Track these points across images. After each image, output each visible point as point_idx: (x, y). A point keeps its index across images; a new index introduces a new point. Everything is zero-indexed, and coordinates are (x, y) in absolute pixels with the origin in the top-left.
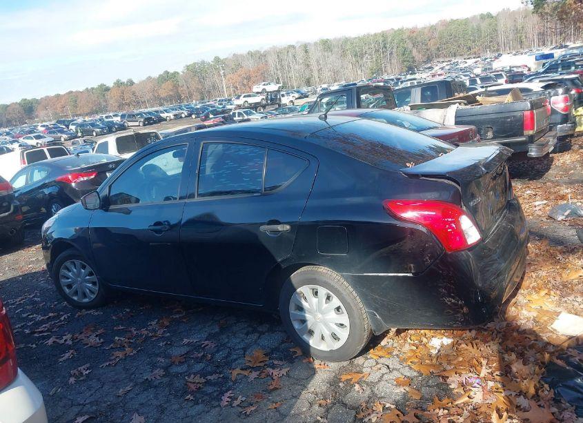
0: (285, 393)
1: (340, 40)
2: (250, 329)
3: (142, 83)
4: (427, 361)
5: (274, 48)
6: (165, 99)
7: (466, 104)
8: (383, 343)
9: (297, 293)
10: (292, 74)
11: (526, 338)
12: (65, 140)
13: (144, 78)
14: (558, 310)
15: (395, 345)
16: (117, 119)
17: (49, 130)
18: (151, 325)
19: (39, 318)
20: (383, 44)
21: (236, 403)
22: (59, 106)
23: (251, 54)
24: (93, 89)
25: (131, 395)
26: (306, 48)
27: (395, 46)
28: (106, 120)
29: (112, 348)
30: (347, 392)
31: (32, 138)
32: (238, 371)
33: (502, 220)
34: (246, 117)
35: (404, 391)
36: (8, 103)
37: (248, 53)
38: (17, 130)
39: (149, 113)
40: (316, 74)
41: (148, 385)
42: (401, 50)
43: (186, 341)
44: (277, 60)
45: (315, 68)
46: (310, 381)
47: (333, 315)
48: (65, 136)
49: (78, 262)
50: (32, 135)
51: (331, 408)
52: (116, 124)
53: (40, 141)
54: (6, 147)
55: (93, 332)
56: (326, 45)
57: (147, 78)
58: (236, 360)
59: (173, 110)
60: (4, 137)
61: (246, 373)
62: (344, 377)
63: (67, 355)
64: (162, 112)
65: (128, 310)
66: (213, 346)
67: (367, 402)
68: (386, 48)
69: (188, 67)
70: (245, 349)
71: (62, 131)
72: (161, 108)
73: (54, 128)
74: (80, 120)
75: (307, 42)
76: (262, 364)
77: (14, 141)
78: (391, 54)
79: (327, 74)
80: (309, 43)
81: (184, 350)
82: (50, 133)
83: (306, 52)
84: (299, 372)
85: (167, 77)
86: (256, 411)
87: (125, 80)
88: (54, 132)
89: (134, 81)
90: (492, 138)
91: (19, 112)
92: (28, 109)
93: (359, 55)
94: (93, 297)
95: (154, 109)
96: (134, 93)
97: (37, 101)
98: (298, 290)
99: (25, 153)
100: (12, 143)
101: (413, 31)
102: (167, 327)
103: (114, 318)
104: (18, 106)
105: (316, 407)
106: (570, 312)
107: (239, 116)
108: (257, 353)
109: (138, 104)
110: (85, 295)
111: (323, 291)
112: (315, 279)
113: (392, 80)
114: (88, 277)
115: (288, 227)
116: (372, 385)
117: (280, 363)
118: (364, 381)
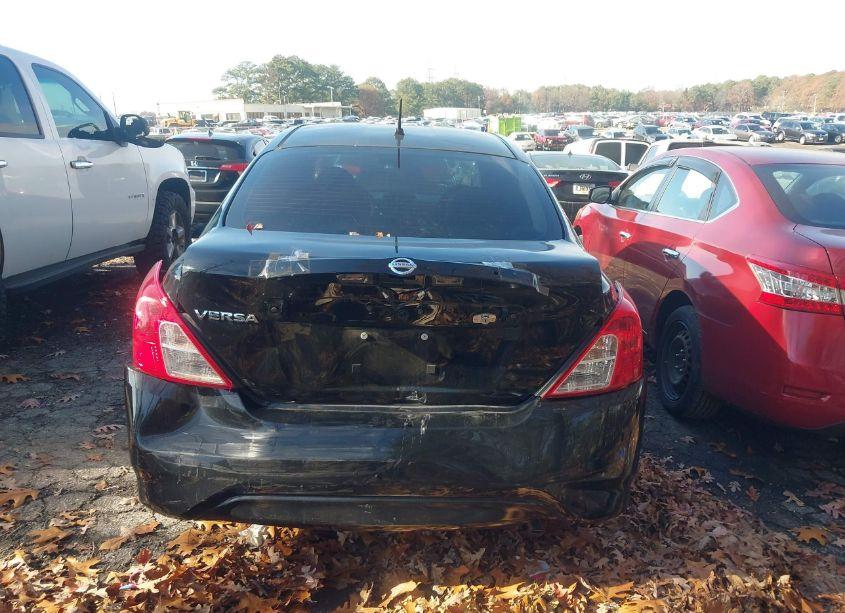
17: (742, 124)
31: (708, 132)
48: (755, 136)
71: (757, 129)
73: (753, 122)
77: (684, 131)
82: (740, 128)
88: (745, 128)
99: (598, 142)
100: (681, 132)
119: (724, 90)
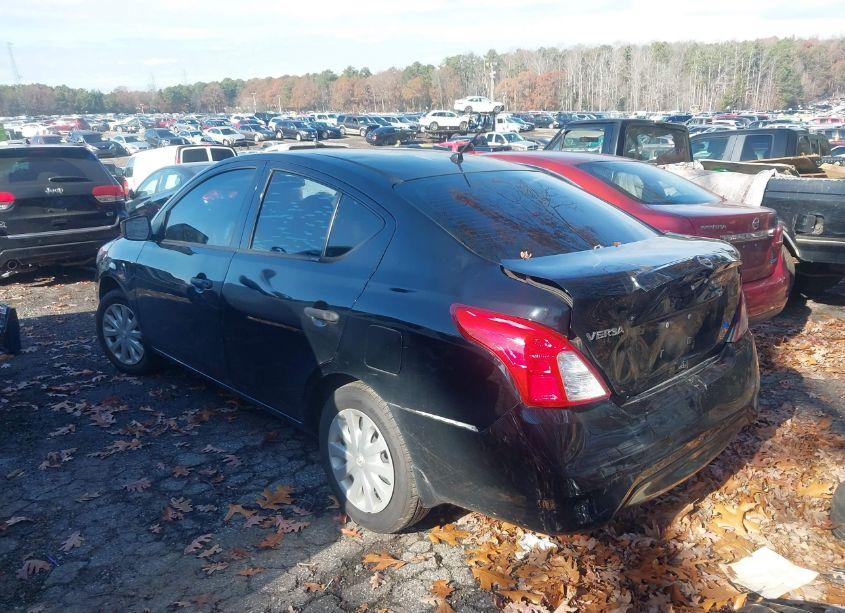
0: (276, 558)
1: (685, 44)
2: (300, 452)
3: (383, 74)
4: (499, 568)
5: (579, 48)
6: (409, 103)
7: (793, 173)
8: (461, 521)
9: (339, 418)
10: (599, 89)
11: (668, 572)
12: (260, 141)
13: (385, 69)
14: (761, 540)
15: (475, 529)
16: (331, 122)
17: (243, 125)
18: (186, 414)
19: (73, 372)
20: (754, 59)
21: (207, 553)
22: (268, 93)
23: (544, 53)
24: (315, 75)
25: (92, 505)
26: (627, 54)
27: (773, 63)
28: (318, 121)
29: (119, 434)
30: (357, 581)
31: (218, 133)
32: (238, 508)
33: (691, 373)
34: (506, 144)
35: (433, 604)
36: (207, 82)
37: (540, 50)
38: (206, 119)
39: (378, 120)
40: (635, 94)
41: (123, 496)
42: (782, 72)
43: (209, 447)
44: (580, 66)
45: (636, 85)
46: (321, 550)
47: (377, 461)
48: (259, 135)
49: (124, 308)
50: (219, 128)
51: (319, 598)
52: (330, 129)
53: (227, 137)
54: (186, 140)
55: (113, 406)
56: (661, 51)
57: (390, 70)
58: (251, 491)
59: (410, 119)
60: (188, 126)
61: (247, 514)
62: (370, 558)
63: (63, 430)
64: (394, 120)
65: (174, 387)
66: (238, 464)
67: (372, 605)
68: (757, 66)
69: (448, 61)
70: (272, 480)
71: (257, 128)
72: (394, 114)
73: (251, 122)
74: (284, 117)
75: (632, 43)
76: (276, 508)
77: (196, 133)
78: (764, 76)
79: (654, 96)
80: (634, 46)
81: (198, 460)
82: (243, 128)
83: (628, 58)
84: (317, 533)
85: (417, 71)
86: (222, 572)
87: (359, 68)
88: (248, 128)
89: (371, 71)
90: (819, 236)
91: (218, 96)
92: (230, 93)
93: (709, 73)
94: (137, 359)
95: (385, 114)
96: (368, 88)
97: (243, 84)
98: (341, 413)
99: (183, 150)
100: (193, 134)
101: (808, 45)
102: (202, 422)
103: (151, 394)
104: (218, 87)
105: (300, 590)
106: (779, 550)
107: (496, 141)
108: (282, 490)
109: (371, 104)
110: (129, 356)
111: (368, 422)
112: (360, 402)
113: (752, 118)
114: (134, 332)
115: (336, 316)
116: (399, 581)
117: (303, 512)
118: (393, 573)
119: (196, 91)
